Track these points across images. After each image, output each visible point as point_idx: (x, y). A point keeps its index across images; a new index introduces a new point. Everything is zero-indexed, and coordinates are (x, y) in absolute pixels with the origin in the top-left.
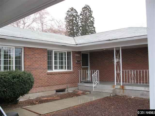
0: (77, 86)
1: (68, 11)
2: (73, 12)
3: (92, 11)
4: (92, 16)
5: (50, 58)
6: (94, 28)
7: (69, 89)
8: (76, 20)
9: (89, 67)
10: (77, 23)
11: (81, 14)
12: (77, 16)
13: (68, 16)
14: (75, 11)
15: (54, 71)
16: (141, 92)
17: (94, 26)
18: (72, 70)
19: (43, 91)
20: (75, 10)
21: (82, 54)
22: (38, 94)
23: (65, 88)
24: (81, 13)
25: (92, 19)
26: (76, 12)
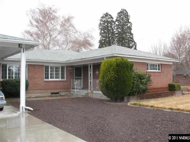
0: (69, 92)
1: (102, 17)
2: (108, 18)
3: (129, 16)
4: (130, 21)
5: (47, 71)
6: (132, 34)
7: (62, 93)
8: (111, 27)
9: (82, 77)
10: (113, 30)
11: (117, 20)
12: (113, 22)
13: (102, 23)
14: (110, 17)
15: (50, 79)
16: (100, 94)
17: (132, 33)
18: (65, 79)
19: (41, 93)
20: (110, 15)
21: (75, 68)
22: (37, 94)
23: (59, 92)
24: (117, 18)
25: (129, 25)
26: (112, 18)
